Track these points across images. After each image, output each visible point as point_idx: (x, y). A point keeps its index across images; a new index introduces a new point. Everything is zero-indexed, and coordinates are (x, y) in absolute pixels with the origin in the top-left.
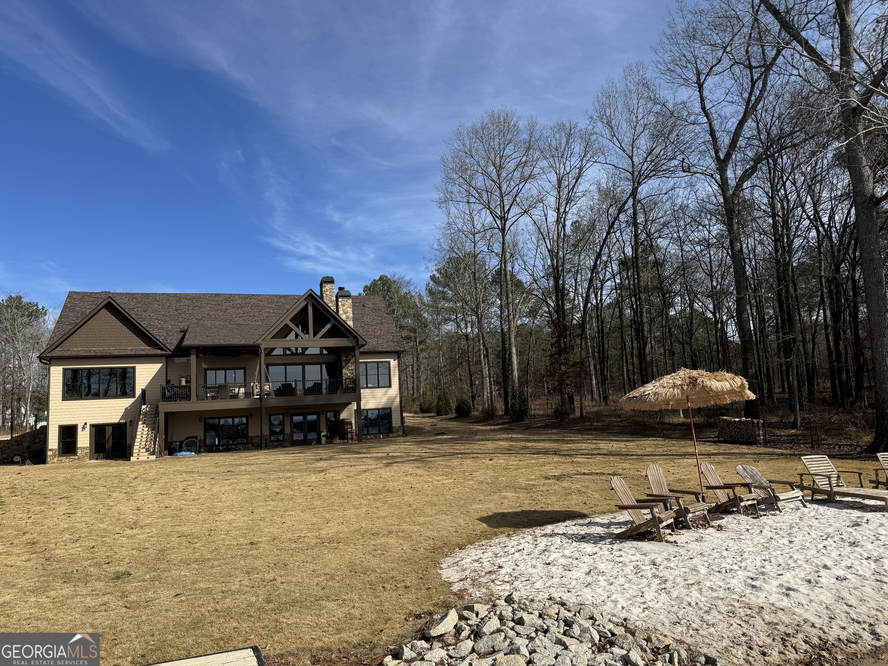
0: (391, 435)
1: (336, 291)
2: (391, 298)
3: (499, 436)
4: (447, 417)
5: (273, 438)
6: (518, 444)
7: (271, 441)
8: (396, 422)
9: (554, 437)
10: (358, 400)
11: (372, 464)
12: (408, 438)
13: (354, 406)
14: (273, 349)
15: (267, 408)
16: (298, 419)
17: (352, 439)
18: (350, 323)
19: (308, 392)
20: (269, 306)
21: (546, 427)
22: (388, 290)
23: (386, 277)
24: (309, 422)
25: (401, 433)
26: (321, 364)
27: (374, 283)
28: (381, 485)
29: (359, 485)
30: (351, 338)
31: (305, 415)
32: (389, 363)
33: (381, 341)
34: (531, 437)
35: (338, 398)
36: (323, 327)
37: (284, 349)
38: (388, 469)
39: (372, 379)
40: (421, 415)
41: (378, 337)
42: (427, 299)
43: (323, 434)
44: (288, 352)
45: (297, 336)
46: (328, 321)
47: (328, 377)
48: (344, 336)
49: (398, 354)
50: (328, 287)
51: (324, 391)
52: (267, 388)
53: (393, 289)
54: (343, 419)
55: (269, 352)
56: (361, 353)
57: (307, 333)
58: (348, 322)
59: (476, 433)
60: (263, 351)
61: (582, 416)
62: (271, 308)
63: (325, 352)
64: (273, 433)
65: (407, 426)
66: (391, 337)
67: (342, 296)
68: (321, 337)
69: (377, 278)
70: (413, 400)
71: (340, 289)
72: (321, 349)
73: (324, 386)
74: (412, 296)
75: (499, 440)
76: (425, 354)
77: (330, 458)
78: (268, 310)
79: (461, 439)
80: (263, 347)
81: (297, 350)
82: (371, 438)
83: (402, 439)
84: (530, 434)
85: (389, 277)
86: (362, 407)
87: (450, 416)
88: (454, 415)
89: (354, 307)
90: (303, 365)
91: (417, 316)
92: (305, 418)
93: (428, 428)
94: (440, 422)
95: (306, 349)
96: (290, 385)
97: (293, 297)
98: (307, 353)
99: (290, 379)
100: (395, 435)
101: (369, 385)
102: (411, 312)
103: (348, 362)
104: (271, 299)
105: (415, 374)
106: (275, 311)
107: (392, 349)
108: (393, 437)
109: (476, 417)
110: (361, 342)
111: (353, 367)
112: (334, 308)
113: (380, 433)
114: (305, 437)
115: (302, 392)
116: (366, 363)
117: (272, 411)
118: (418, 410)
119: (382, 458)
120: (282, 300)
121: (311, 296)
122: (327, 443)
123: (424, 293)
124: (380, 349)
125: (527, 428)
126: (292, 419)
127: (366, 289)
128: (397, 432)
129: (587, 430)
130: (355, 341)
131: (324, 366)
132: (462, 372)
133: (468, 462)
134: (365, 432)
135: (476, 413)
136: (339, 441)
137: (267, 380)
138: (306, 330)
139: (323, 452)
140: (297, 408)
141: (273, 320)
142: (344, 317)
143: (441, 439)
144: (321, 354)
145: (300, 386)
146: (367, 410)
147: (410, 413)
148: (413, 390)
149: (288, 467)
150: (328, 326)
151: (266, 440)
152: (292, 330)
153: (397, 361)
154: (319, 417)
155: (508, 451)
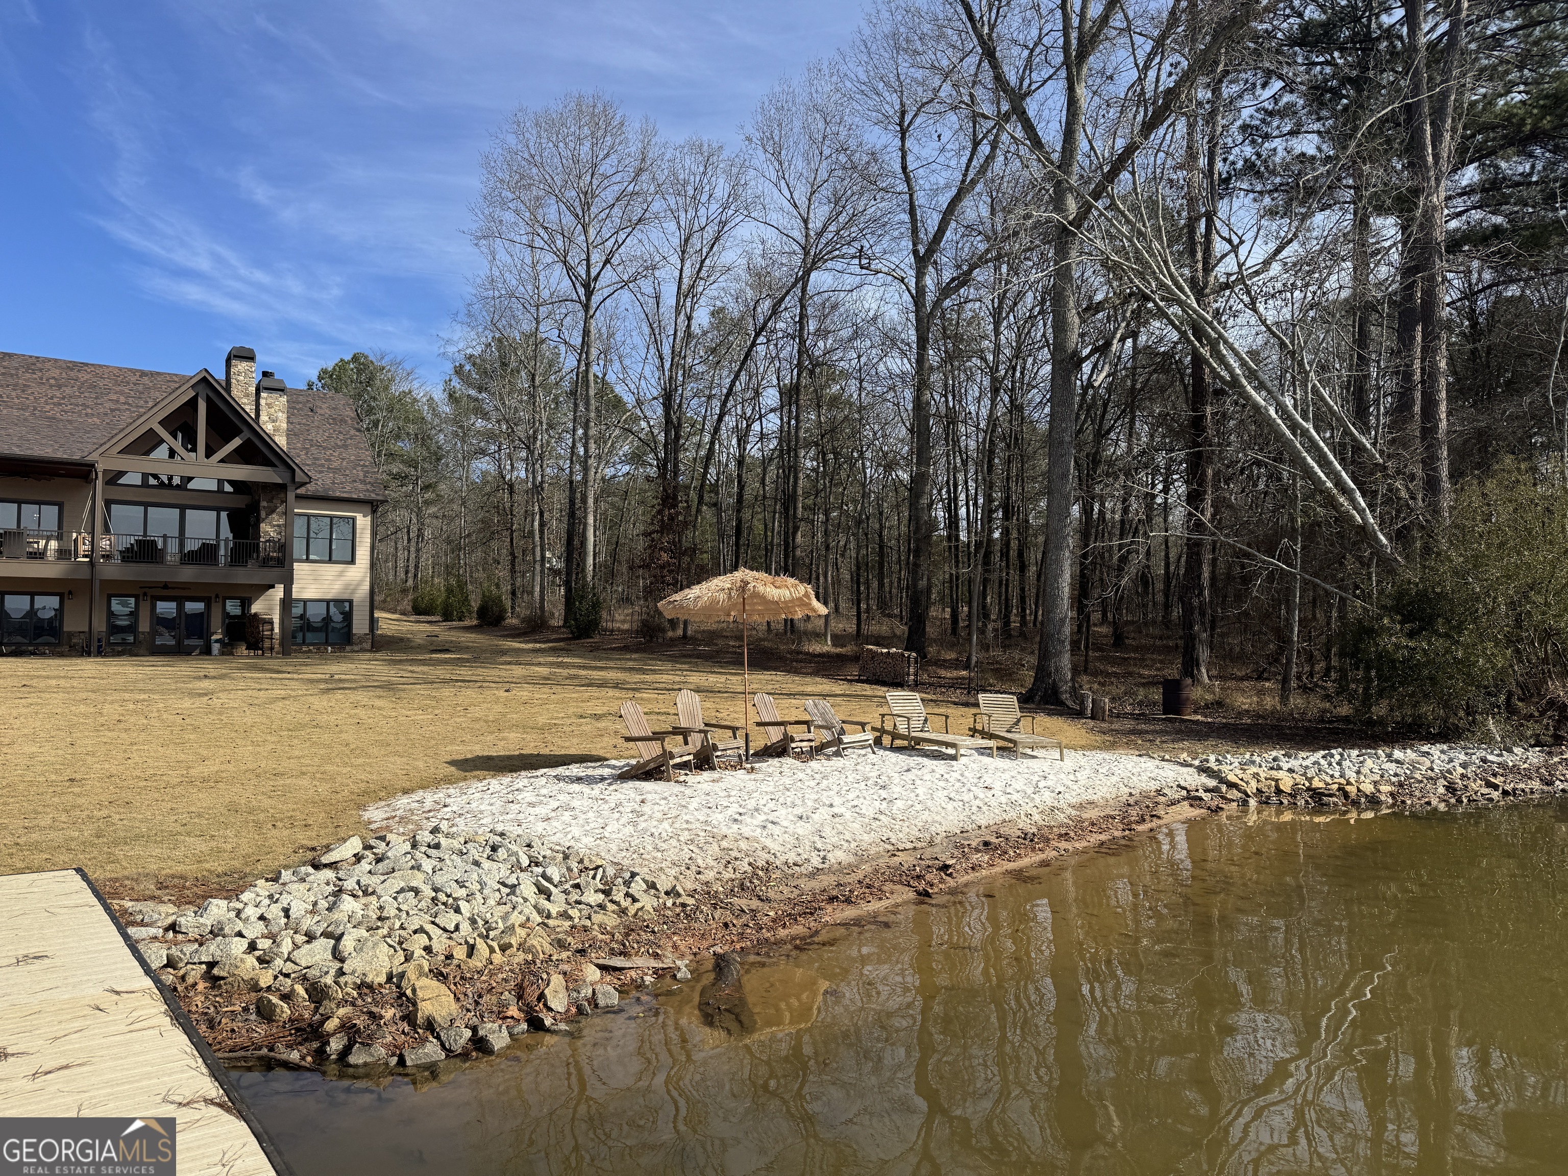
0: (348, 648)
1: (256, 377)
2: (375, 399)
3: (541, 660)
4: (461, 624)
5: (112, 639)
6: (565, 672)
7: (110, 644)
8: (360, 626)
10: (288, 582)
11: (298, 688)
12: (378, 655)
13: (278, 592)
14: (122, 474)
15: (104, 582)
16: (167, 608)
17: (272, 649)
18: (281, 441)
19: (189, 558)
20: (118, 389)
21: (626, 649)
22: (368, 384)
23: (366, 357)
24: (188, 616)
25: (368, 646)
26: (218, 510)
27: (342, 366)
28: (308, 718)
29: (268, 717)
30: (281, 468)
31: (180, 601)
32: (354, 519)
33: (339, 478)
35: (244, 576)
36: (227, 441)
37: (145, 476)
38: (325, 697)
39: (319, 547)
40: (412, 618)
41: (335, 471)
42: (446, 409)
43: (214, 637)
44: (152, 481)
45: (172, 453)
46: (237, 432)
47: (231, 536)
48: (267, 463)
49: (372, 506)
50: (241, 366)
51: (222, 560)
52: (104, 544)
53: (378, 382)
54: (256, 615)
55: (113, 478)
56: (299, 497)
57: (194, 450)
58: (277, 439)
59: (504, 652)
60: (100, 475)
61: (685, 636)
62: (122, 393)
63: (228, 488)
64: (114, 629)
65: (381, 636)
66: (361, 474)
67: (268, 389)
68: (222, 461)
69: (348, 357)
70: (404, 591)
71: (265, 374)
72: (220, 482)
73: (222, 552)
74: (415, 400)
75: (539, 664)
76: (432, 510)
77: (222, 677)
78: (114, 397)
79: (476, 659)
80: (100, 467)
81: (170, 478)
82: (310, 651)
83: (368, 655)
84: (595, 658)
85: (371, 358)
86: (294, 595)
87: (467, 623)
88: (475, 622)
89: (292, 411)
90: (183, 509)
91: (423, 439)
92: (180, 608)
93: (419, 640)
94: (443, 632)
95: (190, 479)
96: (154, 543)
97: (170, 378)
98: (190, 486)
99: (154, 533)
100: (356, 648)
101: (312, 557)
102: (412, 428)
103: (273, 512)
104: (121, 376)
105: (413, 543)
106: (130, 401)
107: (362, 496)
108: (353, 651)
109: (513, 628)
110: (299, 477)
111: (282, 522)
112: (250, 408)
113: (327, 643)
114: (179, 643)
115: (178, 558)
116: (308, 516)
117: (115, 589)
118: (409, 608)
119: (319, 681)
120: (146, 380)
121: (205, 381)
122: (222, 653)
123: (439, 395)
124: (338, 494)
125: (594, 650)
126: (154, 607)
127: (324, 374)
128: (361, 643)
129: (685, 656)
130: (288, 475)
131: (224, 515)
132: (500, 547)
133: (469, 692)
134: (299, 640)
135: (515, 621)
136: (246, 652)
137: (107, 530)
138: (190, 441)
139: (209, 666)
140: (166, 586)
141: (126, 417)
142: (269, 428)
143: (438, 660)
144: (220, 490)
145: (173, 547)
146: (305, 602)
147: (394, 612)
148: (407, 572)
149: (141, 685)
150: (236, 442)
151: (99, 641)
152: (162, 441)
153: (369, 518)
154: (208, 607)
155: (546, 680)
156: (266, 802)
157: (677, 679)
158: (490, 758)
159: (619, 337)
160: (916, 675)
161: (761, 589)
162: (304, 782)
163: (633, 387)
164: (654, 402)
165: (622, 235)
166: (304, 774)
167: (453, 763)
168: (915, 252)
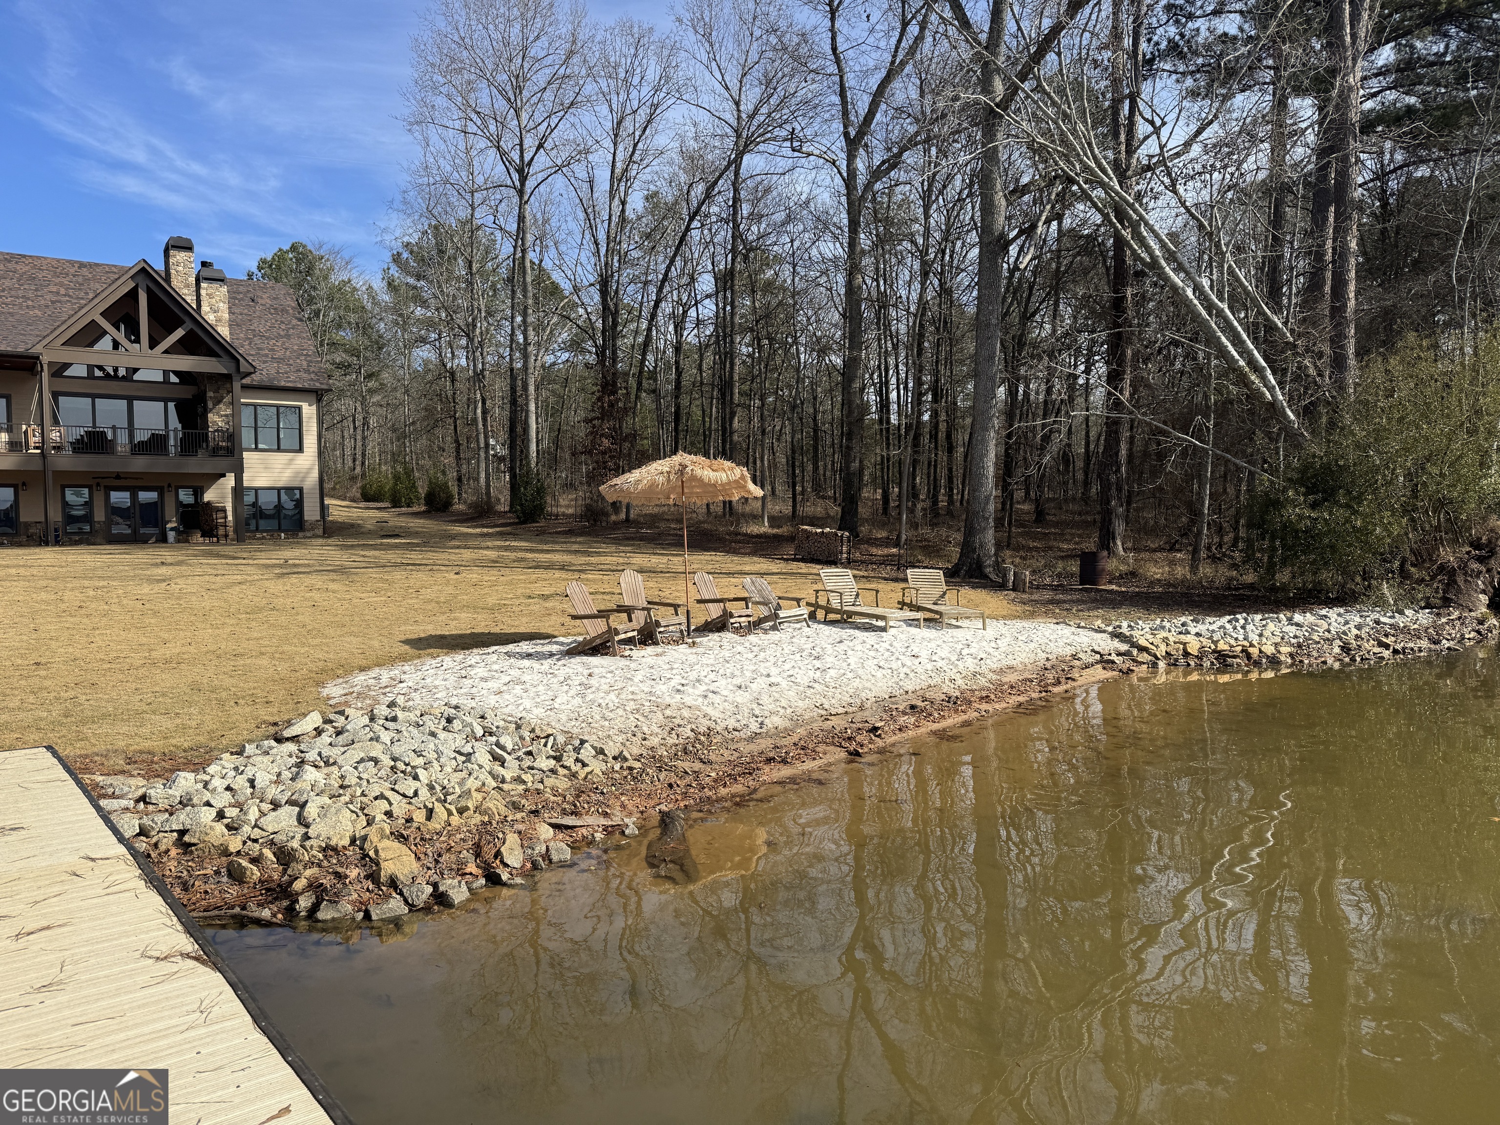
0: (301, 534)
1: (196, 267)
2: (315, 288)
3: (489, 544)
4: (410, 510)
5: (69, 529)
6: (513, 555)
7: (66, 534)
8: (311, 513)
9: (575, 547)
10: (239, 471)
11: (253, 573)
12: (330, 541)
13: (230, 481)
14: (67, 366)
15: (56, 473)
16: (121, 498)
17: (226, 536)
18: (224, 331)
19: (140, 448)
20: (58, 281)
21: (570, 532)
22: (308, 273)
23: (304, 247)
24: (142, 505)
25: (320, 532)
26: (166, 401)
27: (280, 256)
28: (264, 601)
29: (225, 601)
30: (226, 359)
31: (133, 491)
32: (300, 408)
33: (284, 368)
34: (540, 547)
35: (197, 464)
36: (170, 332)
37: (90, 368)
38: (281, 581)
39: (267, 437)
40: (362, 505)
41: (280, 360)
42: (386, 298)
43: (169, 525)
44: (98, 373)
45: (116, 345)
46: (179, 323)
47: (179, 426)
48: (211, 353)
49: (317, 395)
50: (179, 257)
51: (172, 450)
52: (54, 435)
53: (317, 272)
54: (209, 503)
55: (59, 370)
56: (244, 387)
57: (137, 341)
58: (219, 329)
59: (453, 537)
60: (45, 367)
61: (627, 520)
62: (62, 285)
63: (174, 379)
64: (70, 519)
65: (332, 522)
66: (305, 363)
67: (208, 279)
68: (166, 352)
69: (286, 247)
70: (353, 479)
71: (204, 264)
72: (166, 373)
73: (172, 442)
74: (355, 289)
75: (487, 548)
76: (376, 398)
77: (179, 563)
78: (54, 289)
79: (425, 544)
80: (45, 359)
81: (116, 370)
82: (263, 538)
83: (320, 541)
84: (541, 542)
85: (310, 247)
86: (246, 484)
87: (415, 509)
88: (423, 508)
89: (233, 300)
90: (130, 400)
91: (364, 328)
92: (134, 497)
93: (369, 525)
94: (393, 518)
95: (136, 370)
96: (103, 434)
97: (109, 269)
98: (136, 377)
99: (103, 424)
100: (308, 534)
101: (260, 446)
102: (353, 318)
103: (219, 402)
104: (59, 268)
105: (359, 432)
106: (71, 292)
107: (306, 385)
108: (305, 537)
109: (460, 513)
110: (244, 367)
111: (229, 412)
112: (191, 299)
113: (280, 530)
114: (135, 532)
115: (128, 448)
116: (255, 406)
117: (68, 480)
118: (359, 495)
119: (274, 566)
120: (84, 271)
121: (144, 272)
122: (178, 541)
123: (378, 285)
124: (283, 384)
125: (540, 534)
126: (107, 497)
127: (263, 264)
128: (313, 529)
129: (628, 539)
130: (232, 365)
131: (171, 405)
132: (444, 434)
133: (420, 575)
134: (253, 527)
135: (462, 507)
136: (201, 540)
137: (56, 422)
138: (133, 333)
139: (165, 554)
140: (118, 476)
141: (67, 309)
142: (211, 318)
143: (388, 544)
144: (166, 381)
145: (123, 438)
146: (256, 490)
147: (344, 499)
148: (354, 460)
149: (100, 573)
150: (179, 333)
151: (56, 530)
152: (105, 333)
153: (314, 407)
154: (161, 496)
155: (494, 563)
156: (228, 682)
157: (621, 560)
158: (442, 637)
159: (554, 222)
160: (849, 553)
161: (699, 472)
162: (264, 662)
163: (569, 273)
164: (592, 289)
165: (554, 120)
166: (262, 654)
167: (407, 642)
168: (846, 134)
